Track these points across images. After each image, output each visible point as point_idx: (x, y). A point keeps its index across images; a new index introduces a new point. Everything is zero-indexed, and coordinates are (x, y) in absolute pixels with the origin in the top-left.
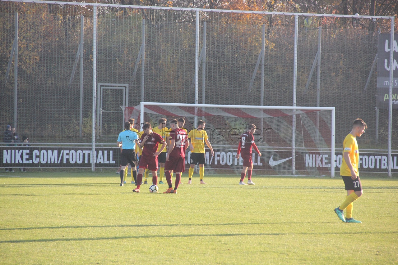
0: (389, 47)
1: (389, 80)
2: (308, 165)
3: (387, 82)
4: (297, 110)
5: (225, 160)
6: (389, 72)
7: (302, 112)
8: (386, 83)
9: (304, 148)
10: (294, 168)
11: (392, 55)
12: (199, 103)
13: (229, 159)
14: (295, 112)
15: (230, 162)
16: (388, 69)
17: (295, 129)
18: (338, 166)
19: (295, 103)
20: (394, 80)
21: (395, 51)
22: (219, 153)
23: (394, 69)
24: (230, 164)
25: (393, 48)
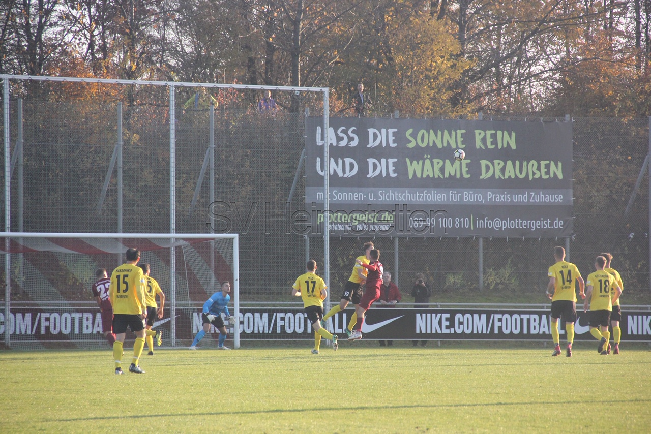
0: (322, 139)
1: (323, 191)
2: (197, 329)
3: (320, 193)
4: (177, 239)
5: (58, 325)
6: (322, 178)
7: (185, 243)
8: (319, 195)
9: (190, 302)
10: (173, 335)
11: (327, 150)
12: (12, 231)
13: (66, 324)
14: (174, 243)
15: (67, 328)
16: (321, 174)
17: (175, 270)
18: (245, 330)
19: (174, 229)
20: (331, 191)
21: (331, 144)
22: (47, 315)
23: (332, 173)
24: (66, 332)
25: (329, 139)
